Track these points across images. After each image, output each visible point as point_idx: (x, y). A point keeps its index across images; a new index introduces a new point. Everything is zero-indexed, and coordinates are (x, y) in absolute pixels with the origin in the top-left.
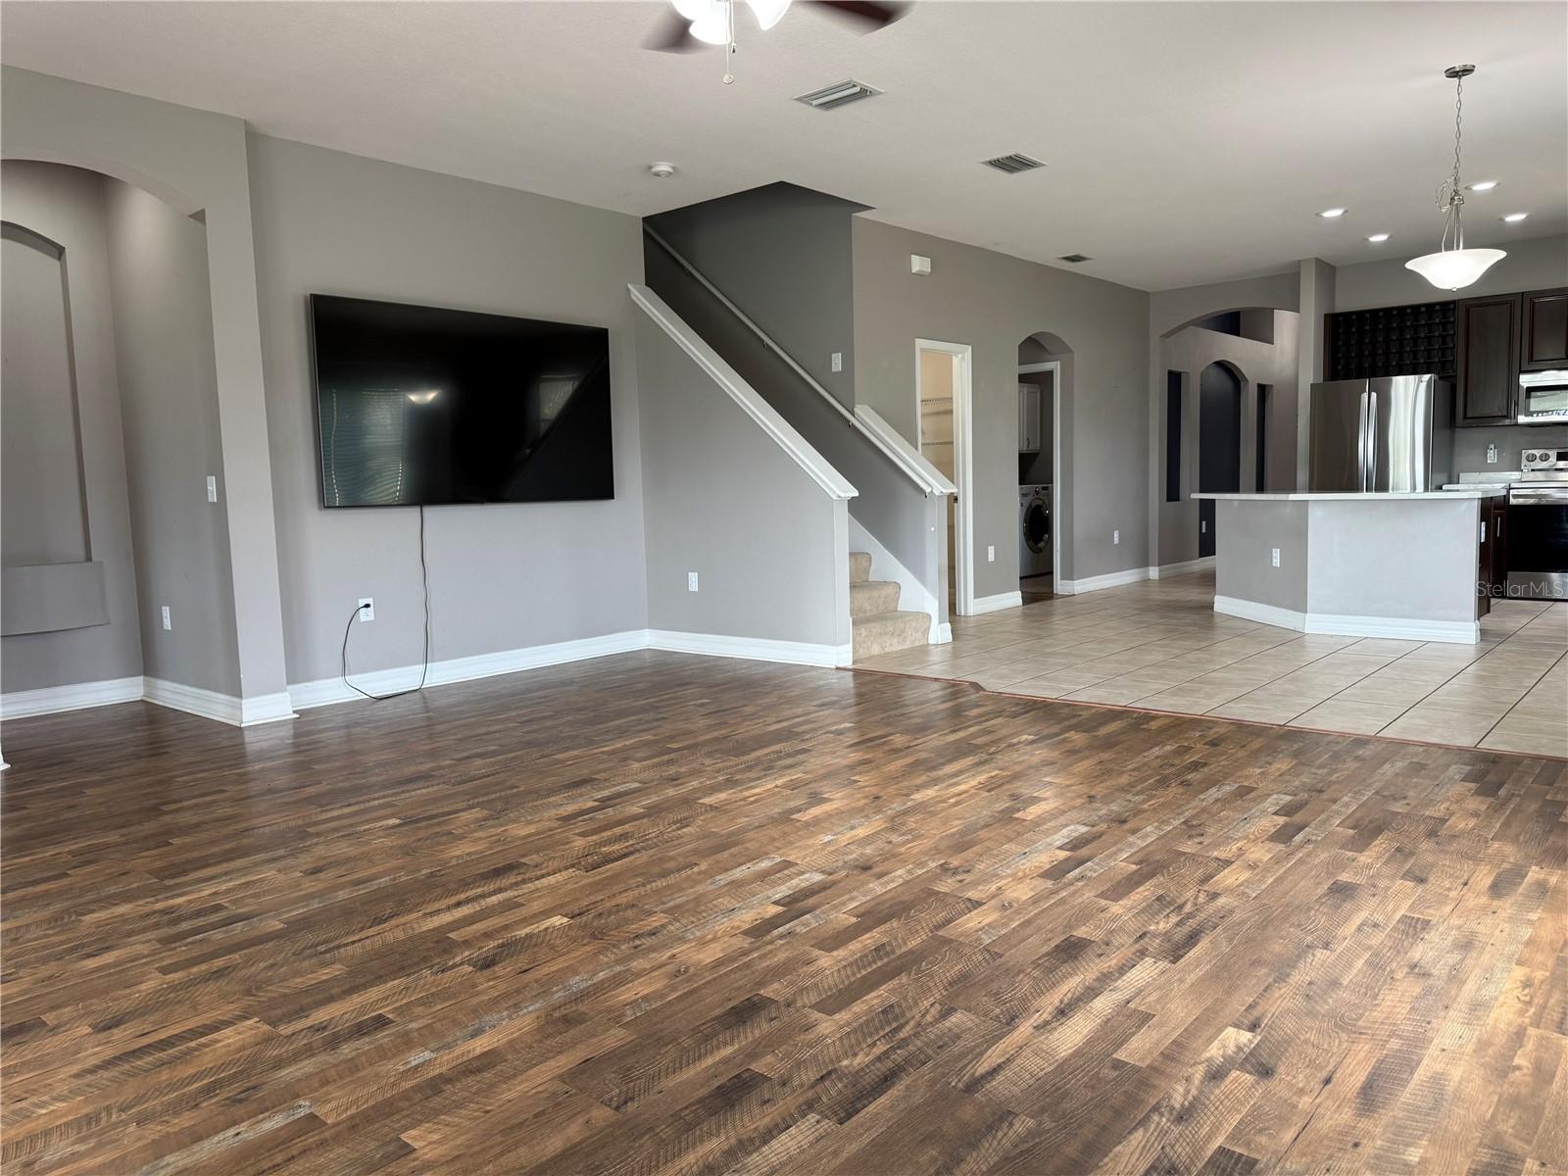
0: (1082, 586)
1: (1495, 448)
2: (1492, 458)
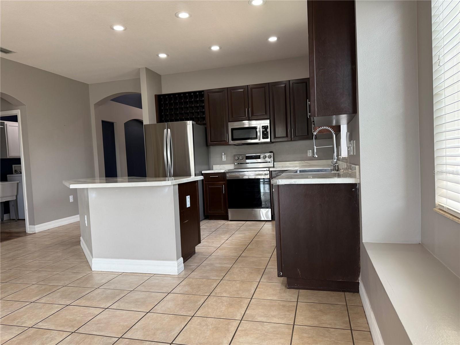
0: (39, 228)
1: (224, 155)
2: (224, 159)
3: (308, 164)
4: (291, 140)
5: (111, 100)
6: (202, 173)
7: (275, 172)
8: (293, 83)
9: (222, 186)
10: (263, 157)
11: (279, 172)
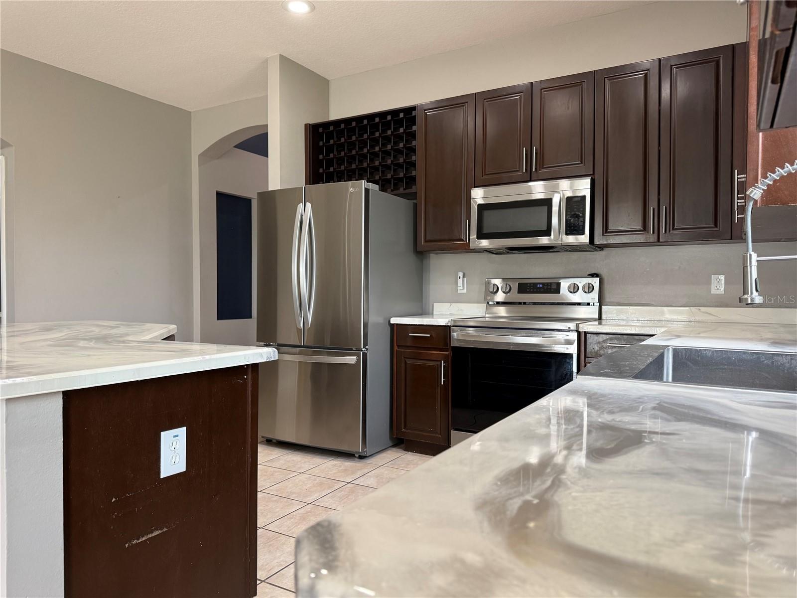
1: (464, 276)
2: (461, 288)
3: (711, 318)
4: (658, 242)
5: (235, 147)
6: (392, 322)
7: (595, 337)
8: (671, 66)
9: (439, 363)
10: (569, 288)
11: (611, 339)
